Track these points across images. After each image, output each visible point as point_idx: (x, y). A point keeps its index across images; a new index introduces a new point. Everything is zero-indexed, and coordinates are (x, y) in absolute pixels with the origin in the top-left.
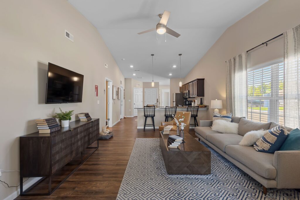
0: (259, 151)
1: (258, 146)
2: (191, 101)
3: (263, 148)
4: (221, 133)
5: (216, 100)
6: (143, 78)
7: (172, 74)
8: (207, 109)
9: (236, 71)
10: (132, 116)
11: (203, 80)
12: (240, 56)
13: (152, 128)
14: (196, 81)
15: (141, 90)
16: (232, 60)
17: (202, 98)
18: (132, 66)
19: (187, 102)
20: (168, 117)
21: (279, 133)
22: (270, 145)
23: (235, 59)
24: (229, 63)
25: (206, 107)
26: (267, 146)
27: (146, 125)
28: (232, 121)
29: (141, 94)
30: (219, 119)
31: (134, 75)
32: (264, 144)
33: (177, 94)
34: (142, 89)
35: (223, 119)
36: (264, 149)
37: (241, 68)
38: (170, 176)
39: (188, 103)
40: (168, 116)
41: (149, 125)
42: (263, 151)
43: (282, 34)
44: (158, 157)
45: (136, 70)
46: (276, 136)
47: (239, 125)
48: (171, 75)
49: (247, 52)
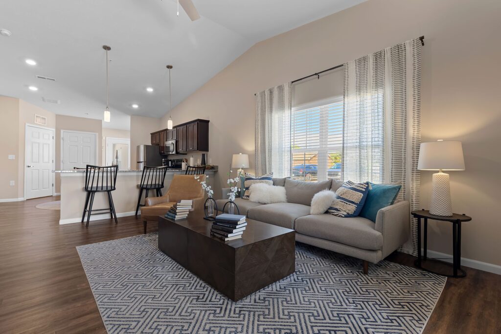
0: (346, 216)
1: (339, 210)
2: (181, 161)
3: (347, 211)
4: (265, 204)
5: (240, 154)
6: (59, 102)
7: (139, 105)
8: (215, 171)
9: (274, 109)
10: (20, 199)
11: (207, 122)
12: (281, 88)
13: (107, 216)
14: (196, 123)
15: (52, 132)
16: (267, 93)
17: (204, 154)
18: (31, 62)
19: (170, 162)
20: (147, 189)
21: (365, 187)
22: (356, 206)
23: (271, 92)
24: (261, 96)
25: (213, 168)
26: (352, 208)
27: (92, 213)
28: (274, 184)
29: (52, 142)
30: (257, 182)
31: (33, 88)
32: (348, 205)
33: (147, 147)
34: (54, 130)
35: (262, 182)
36: (349, 212)
37: (281, 107)
38: (240, 304)
39: (171, 164)
40: (149, 187)
41: (100, 212)
42: (348, 216)
43: (342, 65)
44: (176, 274)
45: (40, 77)
46: (362, 193)
47: (286, 189)
48: (135, 106)
49: (292, 82)
